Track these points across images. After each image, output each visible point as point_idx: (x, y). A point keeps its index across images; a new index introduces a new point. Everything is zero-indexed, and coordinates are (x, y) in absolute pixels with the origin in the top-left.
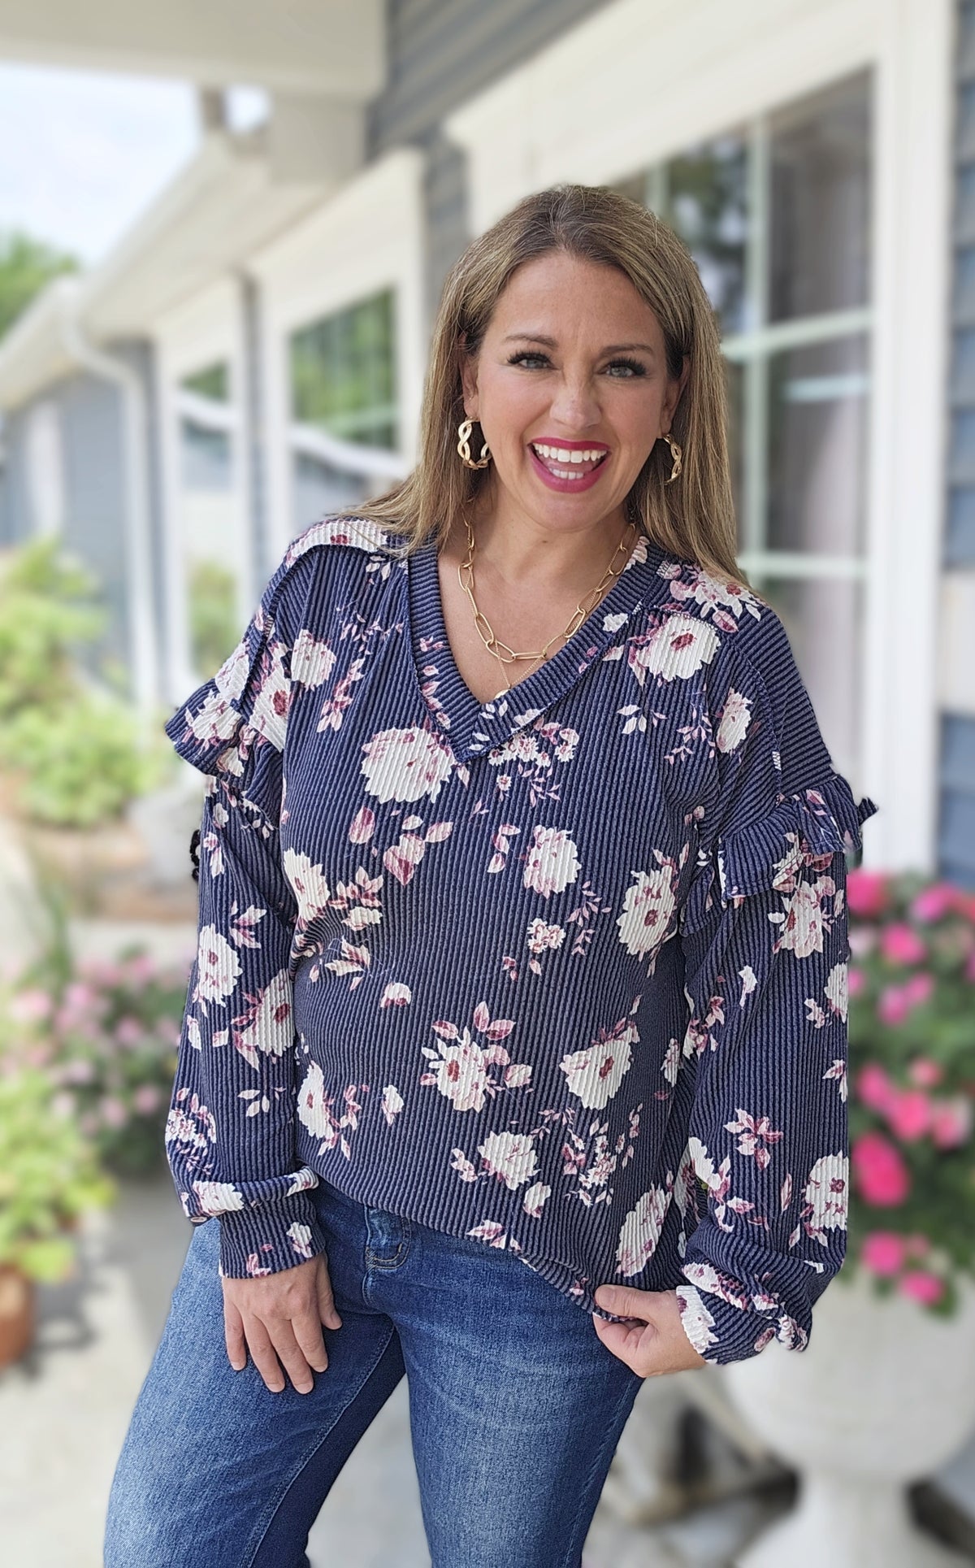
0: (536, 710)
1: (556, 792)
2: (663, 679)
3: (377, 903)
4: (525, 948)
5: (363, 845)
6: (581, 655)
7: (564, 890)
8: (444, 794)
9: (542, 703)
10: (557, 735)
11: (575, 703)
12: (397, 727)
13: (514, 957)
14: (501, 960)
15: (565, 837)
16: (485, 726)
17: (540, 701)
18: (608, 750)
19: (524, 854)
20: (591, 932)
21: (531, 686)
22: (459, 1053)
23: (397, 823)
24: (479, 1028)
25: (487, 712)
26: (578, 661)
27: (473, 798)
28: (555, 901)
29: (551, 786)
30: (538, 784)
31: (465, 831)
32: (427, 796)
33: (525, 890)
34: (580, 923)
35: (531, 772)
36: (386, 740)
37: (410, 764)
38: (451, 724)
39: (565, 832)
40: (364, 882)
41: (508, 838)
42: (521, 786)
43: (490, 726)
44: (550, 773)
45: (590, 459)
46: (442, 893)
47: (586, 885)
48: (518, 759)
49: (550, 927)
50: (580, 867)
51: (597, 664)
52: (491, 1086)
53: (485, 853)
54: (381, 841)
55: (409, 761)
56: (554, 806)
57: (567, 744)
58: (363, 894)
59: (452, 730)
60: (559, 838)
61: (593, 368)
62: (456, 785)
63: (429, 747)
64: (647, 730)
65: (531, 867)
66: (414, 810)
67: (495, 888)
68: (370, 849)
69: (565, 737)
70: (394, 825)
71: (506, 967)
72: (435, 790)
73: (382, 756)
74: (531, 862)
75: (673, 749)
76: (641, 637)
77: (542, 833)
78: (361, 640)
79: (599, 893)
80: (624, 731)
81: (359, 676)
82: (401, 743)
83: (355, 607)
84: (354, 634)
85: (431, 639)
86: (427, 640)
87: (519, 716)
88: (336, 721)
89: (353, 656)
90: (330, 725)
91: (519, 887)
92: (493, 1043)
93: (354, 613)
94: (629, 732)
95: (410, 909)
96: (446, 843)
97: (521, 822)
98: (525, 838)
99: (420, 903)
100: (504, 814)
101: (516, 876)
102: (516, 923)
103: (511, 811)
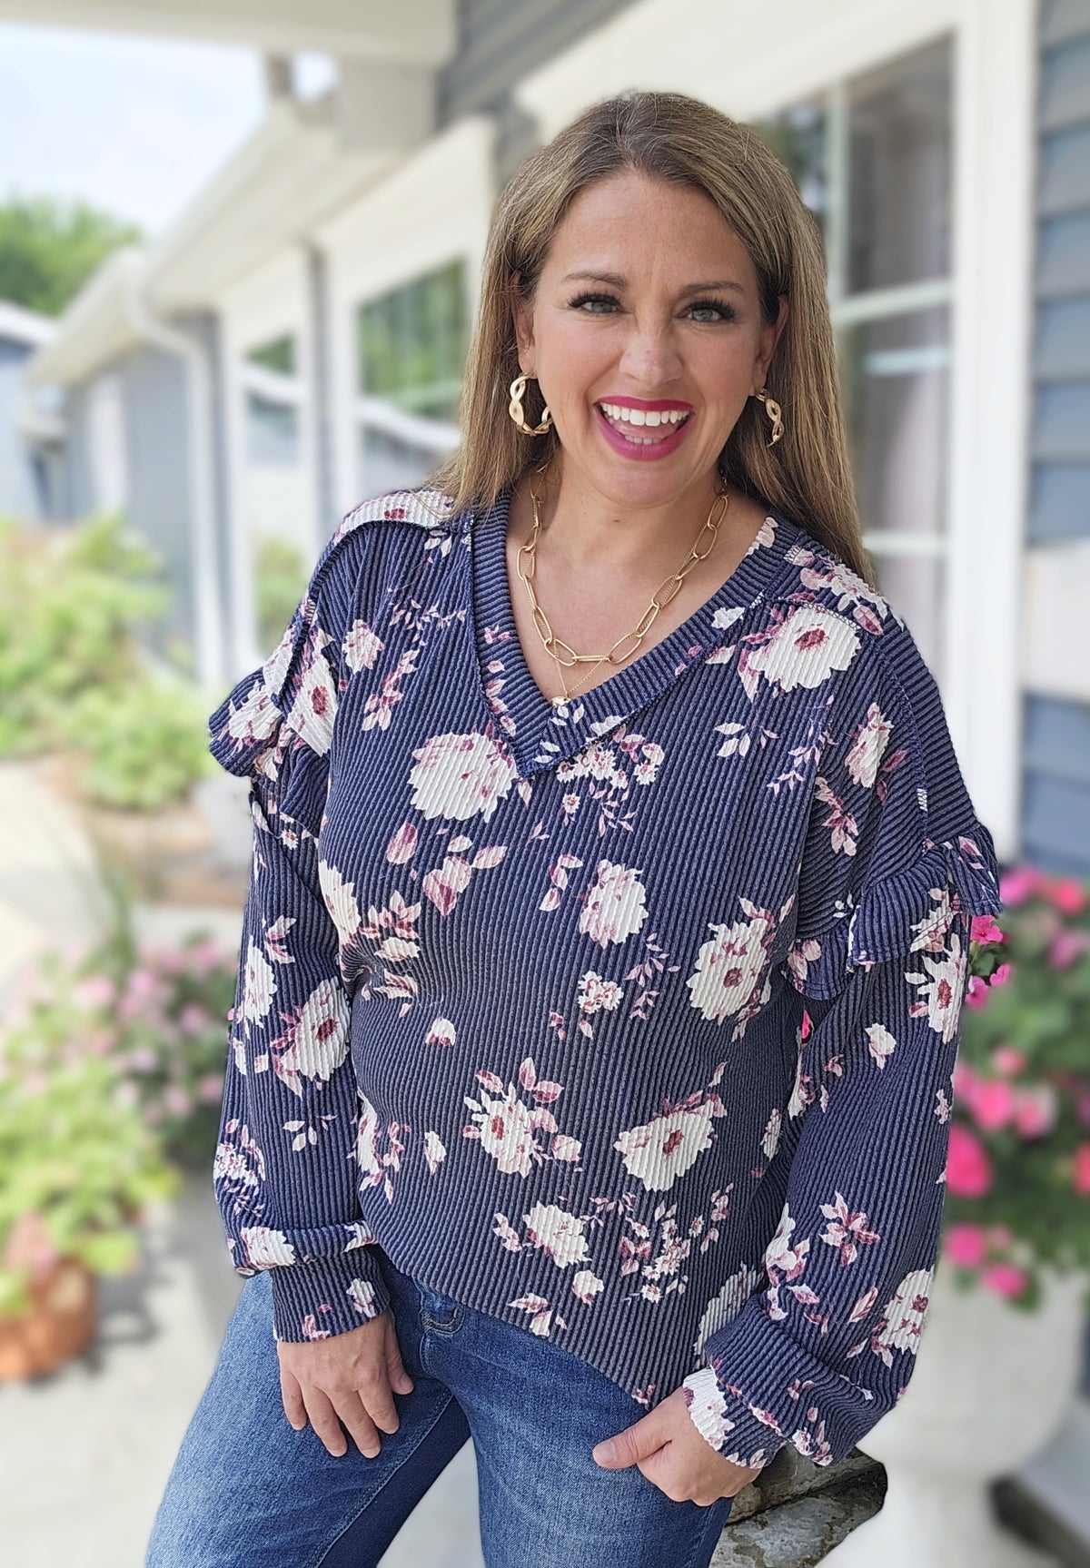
0: (618, 717)
1: (630, 821)
2: (780, 689)
3: (413, 935)
4: (574, 1005)
5: (402, 865)
6: (681, 655)
7: (624, 941)
8: (501, 813)
9: (626, 710)
10: (638, 751)
11: (666, 712)
12: (454, 732)
13: (562, 1014)
14: (547, 1015)
15: (634, 877)
16: (555, 734)
17: (624, 707)
18: (698, 775)
20: (654, 993)
21: (615, 689)
22: (504, 1110)
23: (443, 844)
24: (525, 1086)
25: (559, 717)
26: (675, 661)
27: (533, 820)
28: (613, 952)
29: (625, 813)
30: (610, 809)
31: (520, 857)
32: (480, 814)
33: (579, 935)
34: (642, 982)
35: (603, 793)
36: (441, 746)
37: (465, 776)
38: (517, 729)
39: (634, 871)
40: (400, 910)
41: (568, 871)
42: (590, 809)
43: (561, 734)
44: (625, 796)
45: (669, 421)
46: (486, 929)
47: (652, 937)
48: (591, 775)
49: (605, 983)
50: (646, 915)
51: (697, 666)
52: (538, 1152)
53: (540, 885)
54: (422, 863)
55: (464, 773)
56: (626, 837)
57: (649, 763)
58: (398, 922)
59: (518, 737)
60: (626, 878)
61: (672, 310)
62: (515, 803)
63: (489, 756)
64: (749, 752)
65: (590, 908)
66: (463, 830)
67: (546, 929)
68: (408, 871)
69: (647, 753)
70: (439, 845)
71: (554, 1024)
72: (490, 807)
73: (434, 764)
74: (591, 903)
75: (780, 774)
76: (758, 634)
77: (609, 870)
78: (415, 628)
79: (667, 947)
80: (721, 754)
81: (412, 668)
82: (458, 752)
83: (411, 591)
84: (407, 621)
85: (497, 629)
86: (493, 629)
87: (597, 724)
88: (384, 719)
89: (405, 646)
90: (378, 723)
91: (572, 931)
92: (539, 1105)
93: (409, 597)
94: (727, 755)
95: (450, 945)
96: (496, 872)
97: (586, 853)
98: (586, 873)
99: (462, 938)
100: (566, 842)
101: (571, 918)
102: (565, 975)
103: (575, 839)
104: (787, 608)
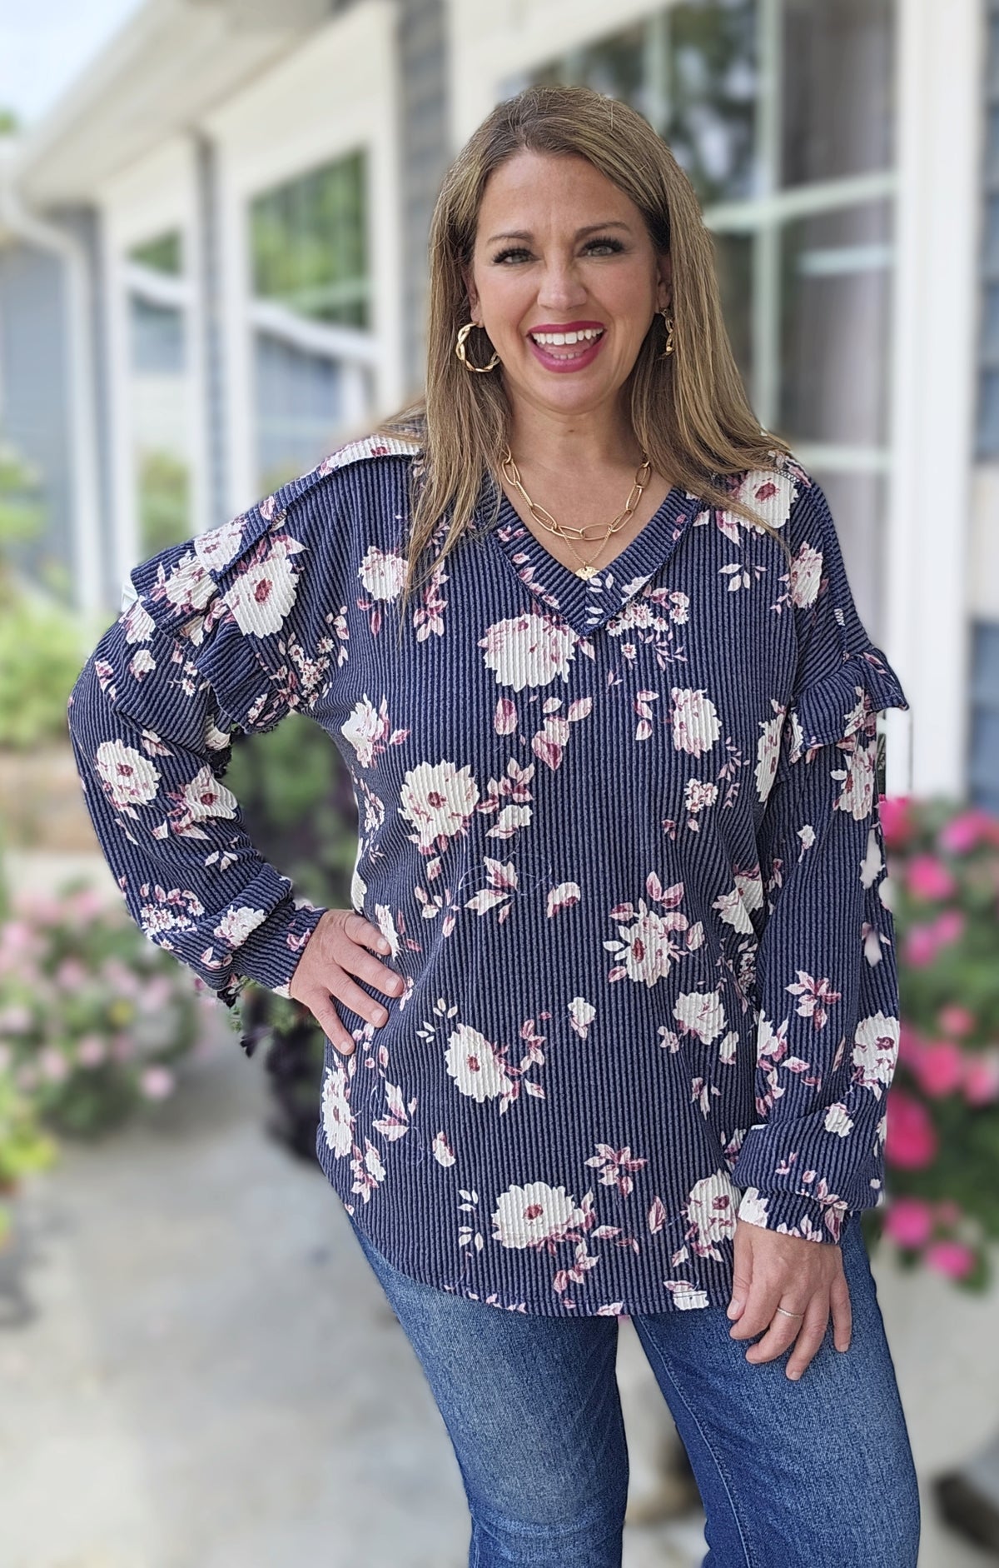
0: (641, 578)
2: (757, 534)
3: (528, 797)
4: (683, 809)
5: (511, 735)
6: (672, 523)
7: (711, 748)
8: (574, 672)
9: (646, 571)
10: (667, 600)
11: (677, 567)
12: (507, 618)
13: (672, 819)
14: (661, 825)
15: (701, 696)
16: (596, 600)
17: (643, 569)
18: (720, 609)
19: (668, 717)
20: (737, 785)
21: (631, 556)
22: (639, 928)
23: (538, 708)
24: (654, 898)
25: (595, 587)
26: (670, 529)
27: (603, 671)
28: (705, 760)
29: (676, 649)
30: (663, 648)
31: (605, 702)
32: (559, 677)
33: (677, 752)
34: (729, 778)
35: (652, 637)
36: (501, 632)
37: (532, 650)
38: (560, 604)
39: (700, 692)
40: (516, 774)
41: (648, 703)
42: (646, 654)
43: (601, 599)
44: (671, 636)
46: (593, 771)
47: (729, 740)
48: (636, 627)
49: (704, 786)
50: (721, 724)
51: (688, 530)
52: (675, 950)
53: (630, 721)
54: (527, 728)
55: (530, 647)
56: (683, 667)
57: (679, 608)
58: (516, 787)
59: (563, 609)
60: (696, 698)
61: (573, 251)
62: (584, 661)
63: (545, 630)
64: (751, 585)
65: (678, 729)
66: (550, 693)
67: (647, 754)
68: (518, 738)
69: (675, 600)
70: (535, 710)
71: (666, 830)
72: (564, 669)
73: (502, 647)
74: (677, 724)
75: (777, 597)
77: (680, 695)
79: (740, 746)
80: (731, 589)
81: (445, 578)
82: (517, 632)
85: (510, 529)
86: (505, 530)
87: (627, 586)
90: (432, 632)
91: (670, 751)
92: (670, 910)
94: (737, 588)
95: (562, 796)
96: (589, 719)
97: (657, 687)
98: (664, 702)
99: (572, 786)
100: (637, 682)
101: (666, 740)
102: (672, 787)
103: (643, 678)
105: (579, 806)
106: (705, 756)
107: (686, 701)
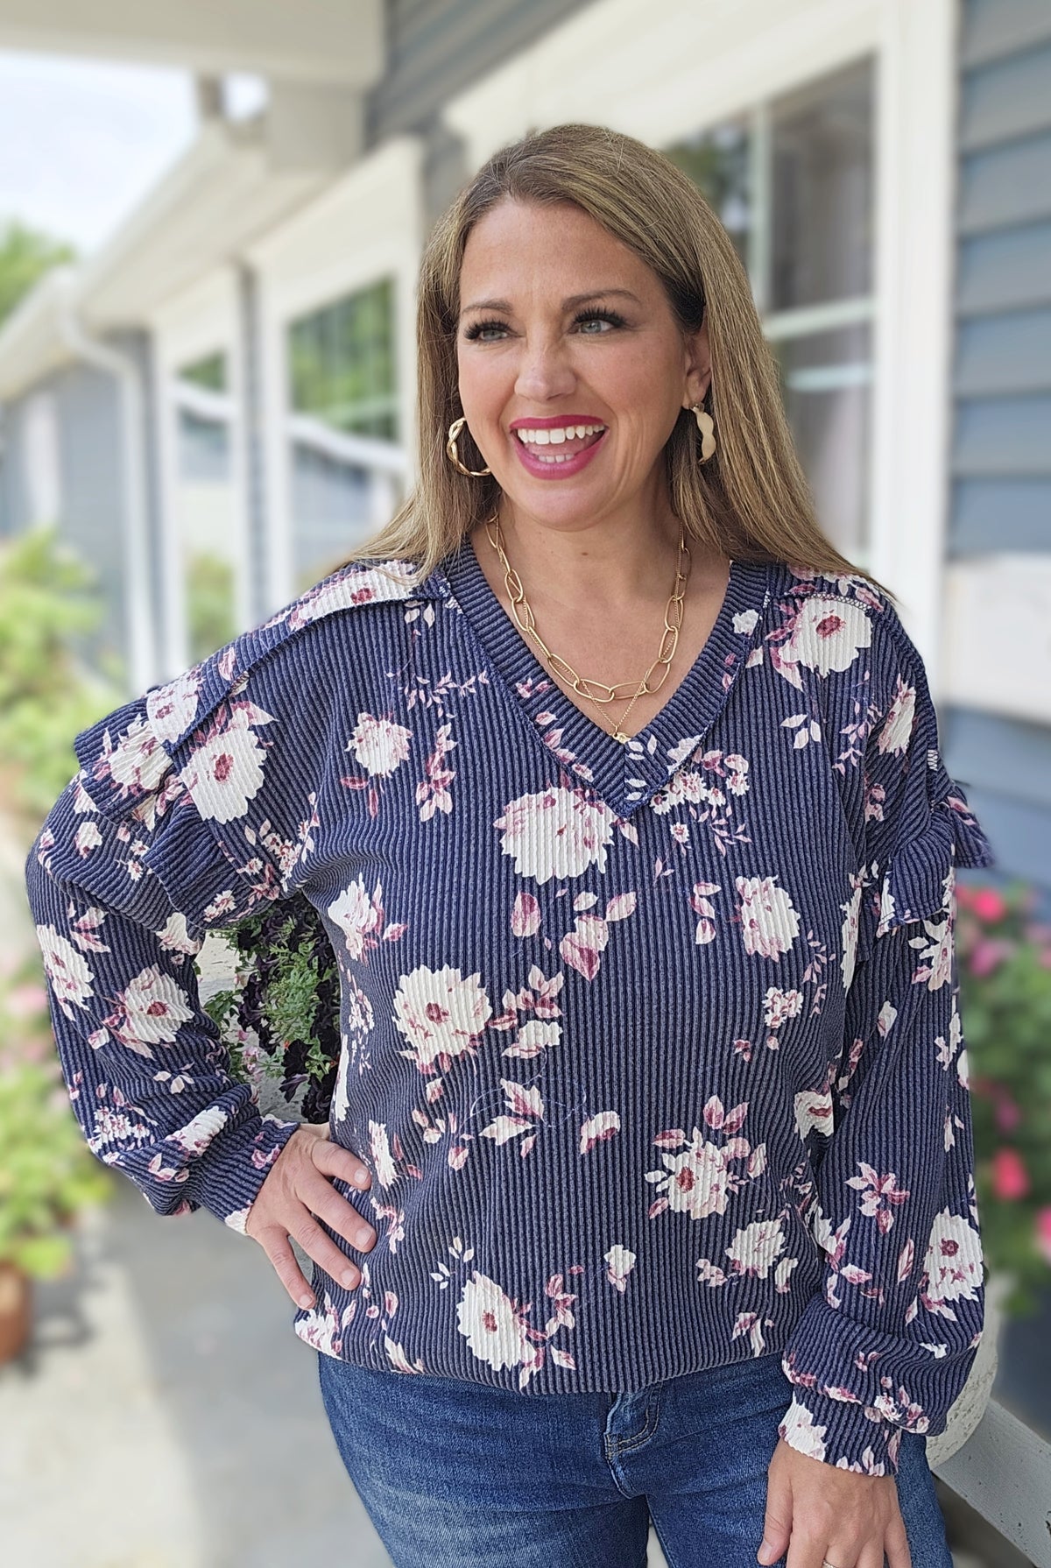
0: (689, 739)
1: (744, 833)
2: (821, 673)
3: (556, 1012)
4: (759, 1026)
5: (532, 936)
6: (720, 665)
7: (790, 947)
8: (613, 860)
9: (694, 731)
10: (722, 765)
11: (731, 722)
12: (529, 793)
13: (746, 1039)
14: (731, 1044)
15: (772, 885)
16: (637, 770)
17: (690, 727)
18: (786, 772)
19: (735, 915)
21: (676, 712)
22: (690, 1158)
23: (568, 905)
24: (711, 1125)
25: (634, 753)
26: (718, 673)
27: (649, 858)
28: (786, 963)
29: (736, 827)
30: (721, 828)
32: (594, 867)
33: (749, 957)
34: (815, 981)
35: (707, 814)
36: (521, 810)
37: (561, 832)
38: (594, 775)
39: (770, 879)
40: (540, 986)
41: (708, 898)
42: (701, 834)
43: (643, 768)
44: (729, 811)
46: (642, 981)
47: (810, 935)
48: (686, 801)
49: (786, 994)
50: (799, 916)
52: (733, 1182)
53: (687, 922)
54: (553, 929)
55: (557, 829)
56: (747, 850)
57: (736, 774)
58: (539, 1000)
59: (597, 782)
60: (766, 889)
61: (560, 327)
62: (624, 846)
63: (576, 807)
64: (823, 739)
65: (747, 928)
66: (583, 886)
67: (712, 961)
68: (541, 941)
69: (731, 765)
70: (564, 907)
71: (737, 1051)
72: (601, 857)
73: (522, 829)
74: (746, 922)
76: (779, 630)
77: (748, 886)
78: (434, 703)
80: (797, 746)
81: (452, 744)
82: (541, 811)
83: (412, 669)
84: (423, 700)
85: (530, 682)
86: (525, 683)
87: (673, 750)
88: (444, 802)
89: (435, 724)
90: (438, 809)
91: (741, 955)
92: (731, 1137)
93: (413, 675)
94: (804, 745)
95: (601, 1012)
96: (633, 919)
97: (718, 876)
98: (728, 895)
99: (613, 1000)
100: (693, 872)
101: (735, 943)
102: (747, 1000)
103: (700, 867)
104: (795, 601)
105: (622, 1023)
106: (785, 958)
107: (755, 893)
